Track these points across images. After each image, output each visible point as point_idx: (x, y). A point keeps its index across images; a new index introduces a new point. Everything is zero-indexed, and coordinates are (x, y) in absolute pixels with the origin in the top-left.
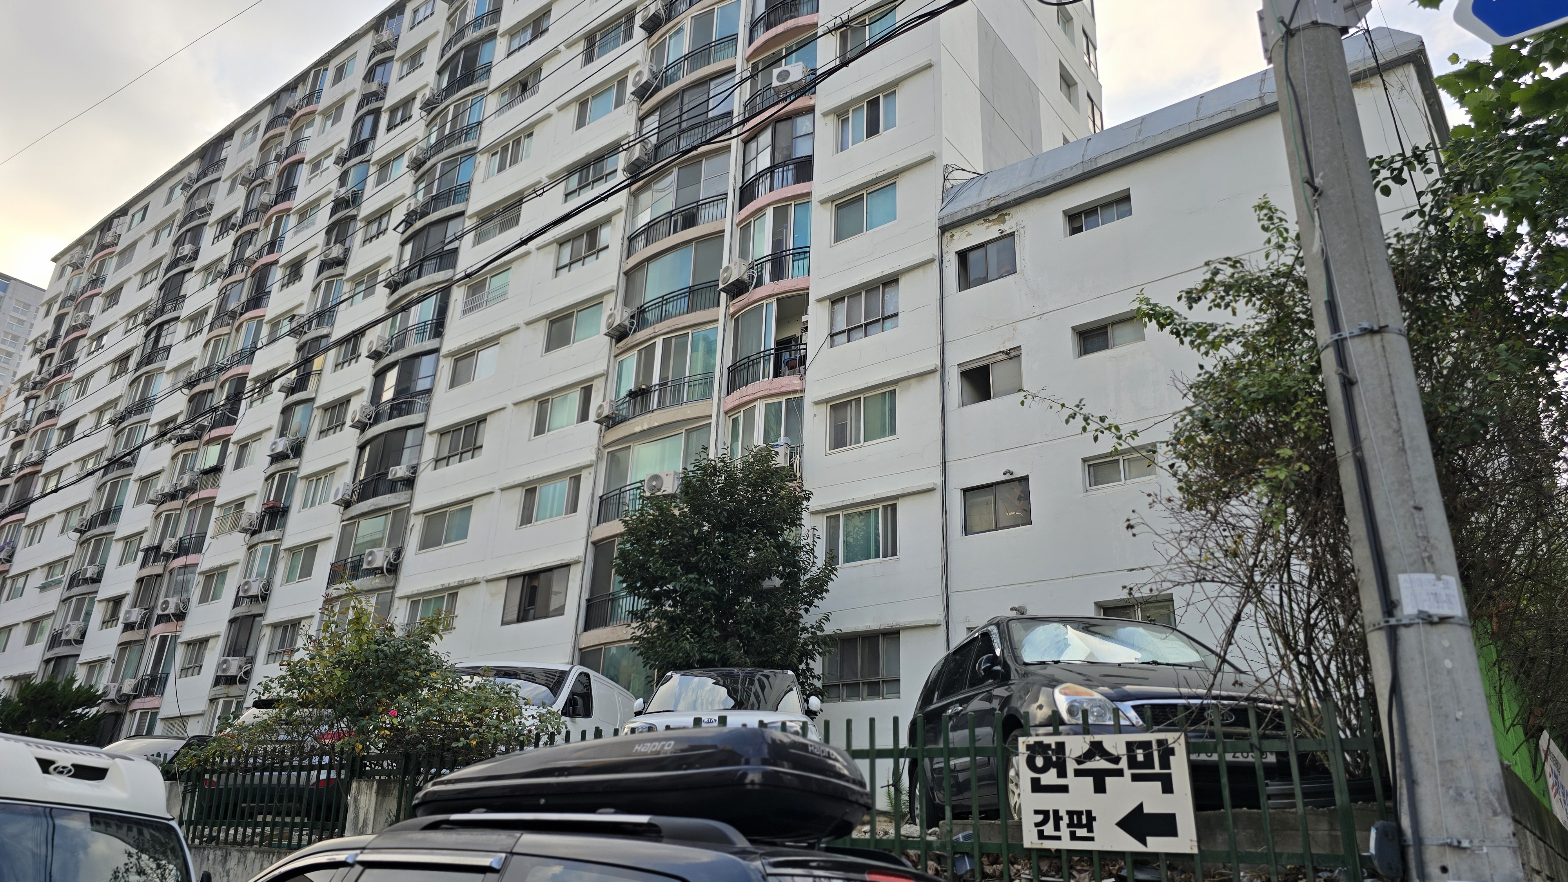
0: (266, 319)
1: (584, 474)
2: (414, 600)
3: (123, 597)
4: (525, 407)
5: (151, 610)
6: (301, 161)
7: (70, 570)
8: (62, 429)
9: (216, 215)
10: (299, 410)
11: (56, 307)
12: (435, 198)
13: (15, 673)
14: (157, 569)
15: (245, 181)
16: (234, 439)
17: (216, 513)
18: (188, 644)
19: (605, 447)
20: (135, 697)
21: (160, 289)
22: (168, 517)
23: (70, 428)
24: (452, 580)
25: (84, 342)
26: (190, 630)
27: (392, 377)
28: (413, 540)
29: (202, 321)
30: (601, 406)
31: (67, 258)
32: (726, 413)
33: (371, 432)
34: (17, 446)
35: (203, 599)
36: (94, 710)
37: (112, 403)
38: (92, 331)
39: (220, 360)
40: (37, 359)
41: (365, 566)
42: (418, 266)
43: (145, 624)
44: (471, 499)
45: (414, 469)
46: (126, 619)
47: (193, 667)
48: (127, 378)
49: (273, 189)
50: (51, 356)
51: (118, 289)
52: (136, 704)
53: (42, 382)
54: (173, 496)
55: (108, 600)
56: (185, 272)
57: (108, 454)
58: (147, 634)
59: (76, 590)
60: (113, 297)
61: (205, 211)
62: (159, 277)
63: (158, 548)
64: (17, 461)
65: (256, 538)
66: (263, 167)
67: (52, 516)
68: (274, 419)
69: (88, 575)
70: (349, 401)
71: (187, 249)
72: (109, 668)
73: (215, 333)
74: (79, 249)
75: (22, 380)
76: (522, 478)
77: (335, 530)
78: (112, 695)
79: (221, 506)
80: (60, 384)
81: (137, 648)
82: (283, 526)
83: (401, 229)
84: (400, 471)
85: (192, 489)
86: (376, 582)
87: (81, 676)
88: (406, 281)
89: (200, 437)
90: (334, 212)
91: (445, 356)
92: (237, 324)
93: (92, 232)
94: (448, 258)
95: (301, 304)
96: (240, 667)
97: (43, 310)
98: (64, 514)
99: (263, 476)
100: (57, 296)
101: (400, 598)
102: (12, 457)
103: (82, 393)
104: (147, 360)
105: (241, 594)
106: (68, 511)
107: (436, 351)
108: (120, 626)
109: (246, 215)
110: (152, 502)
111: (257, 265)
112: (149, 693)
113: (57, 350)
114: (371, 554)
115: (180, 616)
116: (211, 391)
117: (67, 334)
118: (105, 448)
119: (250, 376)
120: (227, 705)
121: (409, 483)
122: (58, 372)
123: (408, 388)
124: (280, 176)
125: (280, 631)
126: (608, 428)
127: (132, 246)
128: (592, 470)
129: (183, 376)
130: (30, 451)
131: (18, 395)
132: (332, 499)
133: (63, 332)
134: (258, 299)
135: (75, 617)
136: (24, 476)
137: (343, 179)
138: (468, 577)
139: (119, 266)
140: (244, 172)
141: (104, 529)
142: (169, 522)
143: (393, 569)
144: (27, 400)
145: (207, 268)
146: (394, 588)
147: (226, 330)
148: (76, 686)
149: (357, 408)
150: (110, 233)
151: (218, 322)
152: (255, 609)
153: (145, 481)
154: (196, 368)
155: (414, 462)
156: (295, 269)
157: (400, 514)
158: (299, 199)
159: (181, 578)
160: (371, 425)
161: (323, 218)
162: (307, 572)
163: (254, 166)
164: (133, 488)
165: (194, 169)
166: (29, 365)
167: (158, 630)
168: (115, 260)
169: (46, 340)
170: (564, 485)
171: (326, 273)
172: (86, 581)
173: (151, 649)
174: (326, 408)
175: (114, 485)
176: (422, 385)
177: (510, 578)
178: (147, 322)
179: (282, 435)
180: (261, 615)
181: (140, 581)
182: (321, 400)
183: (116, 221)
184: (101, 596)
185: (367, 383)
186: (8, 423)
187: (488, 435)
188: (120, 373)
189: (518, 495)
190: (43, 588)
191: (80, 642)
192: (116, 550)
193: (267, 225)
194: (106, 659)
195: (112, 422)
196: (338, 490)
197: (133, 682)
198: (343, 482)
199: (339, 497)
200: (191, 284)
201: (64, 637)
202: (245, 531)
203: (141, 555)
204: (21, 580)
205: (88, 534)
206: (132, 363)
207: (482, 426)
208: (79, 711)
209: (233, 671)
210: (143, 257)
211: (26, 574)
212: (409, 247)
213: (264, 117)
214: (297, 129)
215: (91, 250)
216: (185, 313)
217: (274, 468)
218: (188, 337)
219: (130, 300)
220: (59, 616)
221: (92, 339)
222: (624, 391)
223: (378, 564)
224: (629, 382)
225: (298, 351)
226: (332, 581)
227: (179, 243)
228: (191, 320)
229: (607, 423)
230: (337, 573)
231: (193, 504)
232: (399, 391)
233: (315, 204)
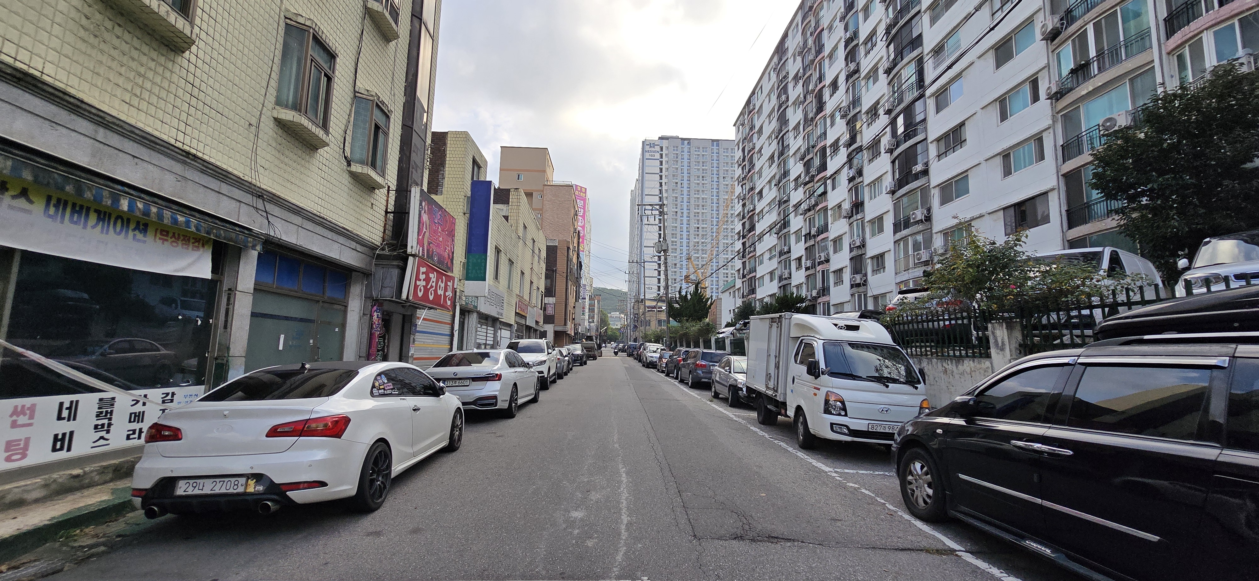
0: (827, 115)
1: (1044, 135)
2: (945, 232)
3: (801, 257)
4: (989, 107)
5: (814, 260)
6: (823, 30)
7: (778, 249)
8: (758, 194)
9: (791, 76)
10: (856, 154)
11: (741, 145)
12: (900, 11)
13: (770, 294)
14: (811, 242)
15: (800, 53)
16: (828, 176)
17: (830, 213)
18: (834, 272)
19: (1058, 113)
20: (819, 297)
21: (778, 121)
22: (810, 219)
23: (760, 193)
24: (965, 218)
25: (755, 156)
26: (834, 265)
27: (900, 120)
28: (935, 201)
29: (799, 128)
30: (1049, 88)
31: (739, 122)
32: (1169, 54)
33: (896, 153)
34: (744, 205)
35: (835, 252)
36: (804, 304)
37: (773, 177)
38: (757, 149)
39: (812, 143)
40: (740, 168)
41: (912, 221)
42: (900, 54)
43: (813, 266)
44: (967, 171)
45: (927, 164)
46: (806, 265)
47: (839, 281)
48: (775, 165)
49: (813, 51)
50: (745, 165)
51: (761, 127)
52: (820, 300)
53: (746, 176)
54: (809, 209)
55: (796, 259)
56: (786, 109)
57: (778, 199)
58: (815, 271)
59: (782, 258)
60: (760, 131)
61: (785, 77)
62: (776, 115)
63: (810, 233)
64: (746, 211)
65: (852, 220)
66: (805, 42)
67: (765, 230)
68: (845, 161)
69: (785, 250)
70: (880, 140)
71: (784, 97)
72: (804, 286)
73: (806, 132)
74: (742, 116)
75: (738, 179)
76: (999, 149)
77: (890, 207)
78: (809, 297)
79: (831, 209)
80: (752, 176)
81: (812, 277)
82: (863, 211)
83: (884, 39)
84: (919, 168)
85: (816, 204)
86: (920, 227)
87: (795, 290)
88: (895, 65)
89: (813, 180)
90: (846, 47)
91: (929, 97)
92: (815, 123)
93: (744, 108)
94: (917, 41)
95: (842, 101)
96: (862, 279)
97: (736, 148)
99: (847, 190)
100: (740, 140)
101: (936, 233)
102: (744, 210)
103: (760, 177)
104: (781, 154)
105: (852, 246)
106: (770, 227)
107: (923, 95)
108: (804, 269)
109: (804, 70)
110: (801, 214)
111: (816, 91)
112: (824, 295)
113: (746, 162)
114: (913, 214)
115: (827, 261)
116: (812, 158)
117: (748, 154)
118: (776, 197)
119: (828, 145)
120: (860, 296)
121: (925, 172)
122: (749, 171)
123: (911, 123)
124: (815, 42)
125: (875, 260)
126: (1057, 100)
127: (761, 106)
128: (1051, 130)
129: (798, 156)
130: (749, 207)
131: (738, 185)
132: (884, 192)
133: (746, 154)
134: (821, 107)
135: (785, 269)
136: (750, 216)
137: (846, 28)
138: (976, 214)
139: (758, 118)
140: (798, 50)
141: (786, 230)
142: (811, 222)
143: (928, 219)
144: (742, 186)
145: (794, 103)
146: (931, 228)
147: (811, 128)
148: (795, 295)
149: (885, 142)
150: (751, 104)
151: (806, 125)
152: (861, 252)
153: (797, 206)
154: (802, 150)
155: (926, 160)
156: (834, 85)
157: (925, 191)
158: (827, 50)
159: (823, 244)
160: (896, 149)
161: (841, 53)
162: (881, 230)
163: (802, 44)
164: (792, 211)
165: (775, 59)
166: (738, 172)
167: (819, 268)
168: (756, 115)
169: (741, 160)
170: (1032, 145)
171: (851, 81)
172: (785, 253)
173: (819, 277)
174: (869, 148)
175: (784, 211)
176: (919, 118)
177: (1004, 209)
178: (777, 138)
179: (850, 168)
180: (864, 254)
181: (806, 249)
182: (865, 145)
183: (751, 98)
184: (792, 258)
185: (887, 127)
186: (738, 197)
187: (969, 133)
188: (772, 164)
189: (999, 161)
190: (770, 259)
191: (790, 277)
192: (793, 238)
193: (815, 70)
194: (802, 283)
195: (775, 185)
196: (886, 186)
197: (816, 291)
198: (888, 182)
199: (888, 190)
200: (790, 112)
201: (783, 277)
202: (845, 217)
203: (803, 238)
204: (761, 257)
205: (780, 234)
206: (776, 158)
207: (963, 128)
208: (800, 303)
209: (858, 281)
210: (766, 110)
211: (762, 254)
212: (892, 47)
213: (799, 17)
214: (816, 15)
215: (746, 116)
216: (791, 128)
217: (851, 185)
218: (795, 138)
219: (767, 131)
220: (779, 269)
221: (758, 153)
222: (1065, 72)
223: (919, 218)
224: (1068, 64)
225: (847, 124)
226: (895, 232)
227: (779, 97)
228: (794, 129)
229: (1056, 96)
230: (897, 228)
231: (818, 211)
232: (907, 126)
233: (835, 48)
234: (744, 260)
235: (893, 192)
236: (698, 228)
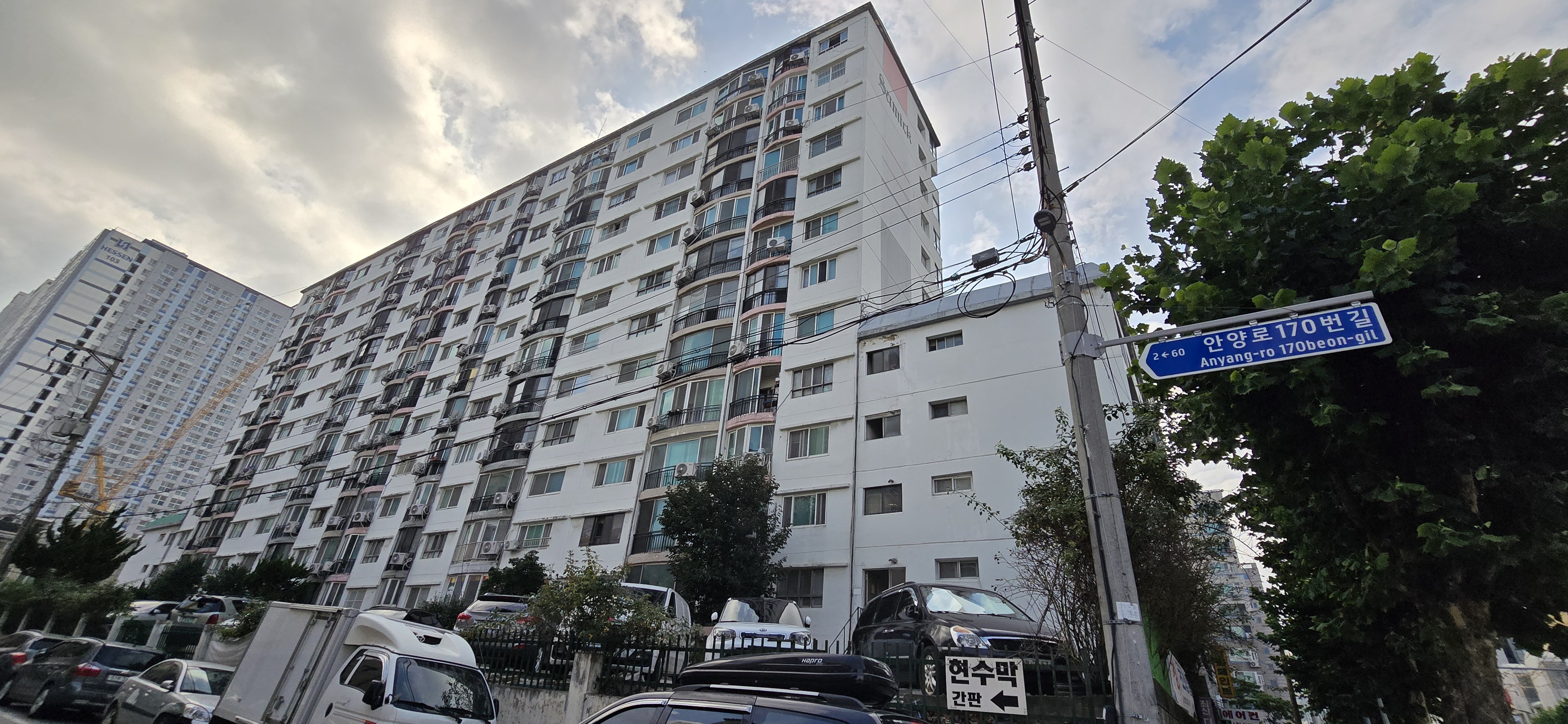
0: (442, 344)
1: (637, 458)
2: (524, 527)
3: (328, 508)
4: (603, 414)
5: (347, 519)
6: (473, 252)
7: (293, 487)
8: (297, 398)
9: (414, 277)
10: (458, 402)
11: (301, 320)
12: (556, 285)
13: (247, 552)
14: (354, 492)
15: (437, 260)
16: (413, 415)
17: (397, 460)
18: (370, 542)
19: (651, 443)
20: (331, 573)
21: (373, 318)
22: (364, 460)
23: (301, 398)
24: (550, 516)
25: (317, 345)
26: (373, 533)
27: (520, 388)
28: (526, 489)
29: (399, 341)
30: (651, 419)
31: (313, 291)
32: (727, 430)
33: (504, 420)
34: (264, 406)
36: (303, 580)
37: (334, 385)
38: (324, 339)
39: (408, 366)
40: (284, 351)
41: (494, 503)
42: (543, 323)
43: (342, 526)
44: (566, 467)
45: (530, 445)
46: (330, 522)
47: (372, 556)
48: (343, 371)
49: (454, 266)
50: (295, 351)
51: (345, 315)
52: (332, 578)
53: (288, 367)
54: (369, 448)
55: (318, 509)
56: (390, 310)
57: (327, 416)
58: (343, 533)
59: (296, 501)
60: (341, 319)
61: (407, 274)
62: (373, 310)
63: (356, 479)
64: (263, 414)
65: (423, 479)
66: (448, 252)
67: (284, 452)
68: (442, 406)
69: (306, 492)
70: (491, 400)
71: (394, 296)
72: (314, 554)
73: (407, 349)
74: (320, 287)
75: (272, 365)
76: (599, 458)
77: (475, 478)
78: (316, 571)
79: (401, 456)
80: (298, 370)
81: (334, 542)
82: (441, 473)
83: (534, 300)
84: (522, 446)
85: (383, 444)
86: (500, 513)
87: (294, 555)
88: (535, 331)
89: (391, 412)
90: (492, 285)
91: (555, 379)
92: (422, 345)
94: (562, 321)
95: (466, 338)
96: (405, 560)
97: (292, 322)
98: (292, 452)
99: (431, 441)
100: (303, 314)
101: (515, 524)
102: (259, 412)
103: (313, 376)
104: (359, 361)
105: (410, 513)
106: (295, 451)
107: (551, 375)
108: (324, 527)
109: (435, 280)
110: (354, 449)
111: (439, 311)
112: (340, 571)
113: (298, 348)
114: (498, 495)
115: (367, 524)
116: (402, 384)
117: (307, 338)
118: (326, 412)
119: (428, 378)
120: (394, 584)
121: (526, 454)
122: (298, 362)
123: (530, 396)
124: (459, 259)
125: (433, 538)
126: (654, 432)
127: (357, 290)
128: (643, 457)
129: (384, 373)
130: (272, 409)
131: (269, 373)
132: (475, 459)
133: (304, 337)
134: (437, 331)
135: (293, 519)
136: (267, 425)
137: (499, 267)
138: (560, 515)
139: (346, 301)
140: (436, 255)
141: (320, 464)
142: (365, 464)
143: (512, 506)
144: (274, 377)
145: (405, 309)
146: (511, 517)
147: (415, 348)
149: (497, 404)
150: (343, 280)
151: (410, 342)
152: (418, 524)
153: (351, 436)
154: (392, 369)
155: (531, 441)
156: (463, 316)
157: (519, 472)
158: (470, 276)
159: (369, 499)
160: (505, 416)
161: (484, 288)
162: (454, 503)
163: (443, 251)
164: (341, 441)
165: (403, 248)
166: (278, 355)
167: (350, 532)
168: (344, 297)
169: (291, 341)
170: (626, 464)
171: (483, 321)
172: (304, 496)
173: (344, 544)
174: (475, 402)
175: (329, 437)
176: (539, 394)
177: (586, 517)
178: (362, 338)
179: (446, 416)
180: (421, 527)
181: (341, 499)
182: (473, 398)
183: (347, 273)
184: (312, 506)
185: (504, 390)
186: (259, 390)
187: (579, 430)
188: (340, 367)
189: (595, 467)
190: (274, 497)
191: (295, 534)
192: (327, 478)
193: (447, 287)
194: (312, 548)
195: (332, 397)
196: (480, 454)
197: (331, 563)
198: (483, 449)
199: (481, 458)
200: (394, 318)
201: (285, 531)
202: (416, 474)
203: (343, 482)
204: (258, 491)
205: (309, 466)
206: (349, 362)
207: (575, 422)
208: (293, 580)
209: (400, 562)
210: (363, 297)
211: (262, 487)
212: (538, 311)
213: (452, 223)
214: (473, 234)
215: (328, 290)
216: (388, 335)
217: (438, 436)
218: (388, 350)
219: (352, 322)
220: (282, 518)
221: (323, 343)
222: (665, 412)
223: (503, 502)
224: (668, 406)
225: (461, 365)
226: (471, 510)
227: (388, 291)
228: (392, 338)
229: (655, 429)
230: (474, 505)
231: (381, 453)
232: (525, 397)
233: (480, 279)
234: (222, 487)
235: (484, 463)
236: (145, 407)
